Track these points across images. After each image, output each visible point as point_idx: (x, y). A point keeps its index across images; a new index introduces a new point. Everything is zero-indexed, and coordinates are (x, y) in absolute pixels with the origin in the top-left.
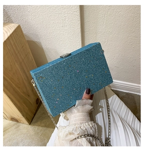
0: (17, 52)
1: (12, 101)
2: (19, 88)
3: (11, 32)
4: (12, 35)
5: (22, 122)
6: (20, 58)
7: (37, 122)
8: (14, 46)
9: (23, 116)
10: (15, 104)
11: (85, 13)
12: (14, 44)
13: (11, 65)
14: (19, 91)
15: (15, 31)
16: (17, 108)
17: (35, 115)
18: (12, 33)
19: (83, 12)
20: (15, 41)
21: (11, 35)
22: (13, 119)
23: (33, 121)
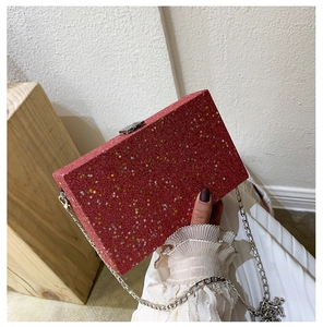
0: (38, 144)
1: (38, 252)
2: (51, 222)
3: (21, 102)
4: (24, 108)
5: (67, 299)
6: (46, 155)
7: (100, 296)
8: (29, 131)
9: (67, 284)
10: (44, 259)
11: (178, 41)
12: (31, 126)
13: (27, 173)
14: (52, 228)
15: (29, 98)
16: (50, 267)
17: (95, 282)
18: (24, 102)
19: (174, 39)
20: (31, 119)
21: (20, 108)
22: (47, 294)
23: (93, 295)
